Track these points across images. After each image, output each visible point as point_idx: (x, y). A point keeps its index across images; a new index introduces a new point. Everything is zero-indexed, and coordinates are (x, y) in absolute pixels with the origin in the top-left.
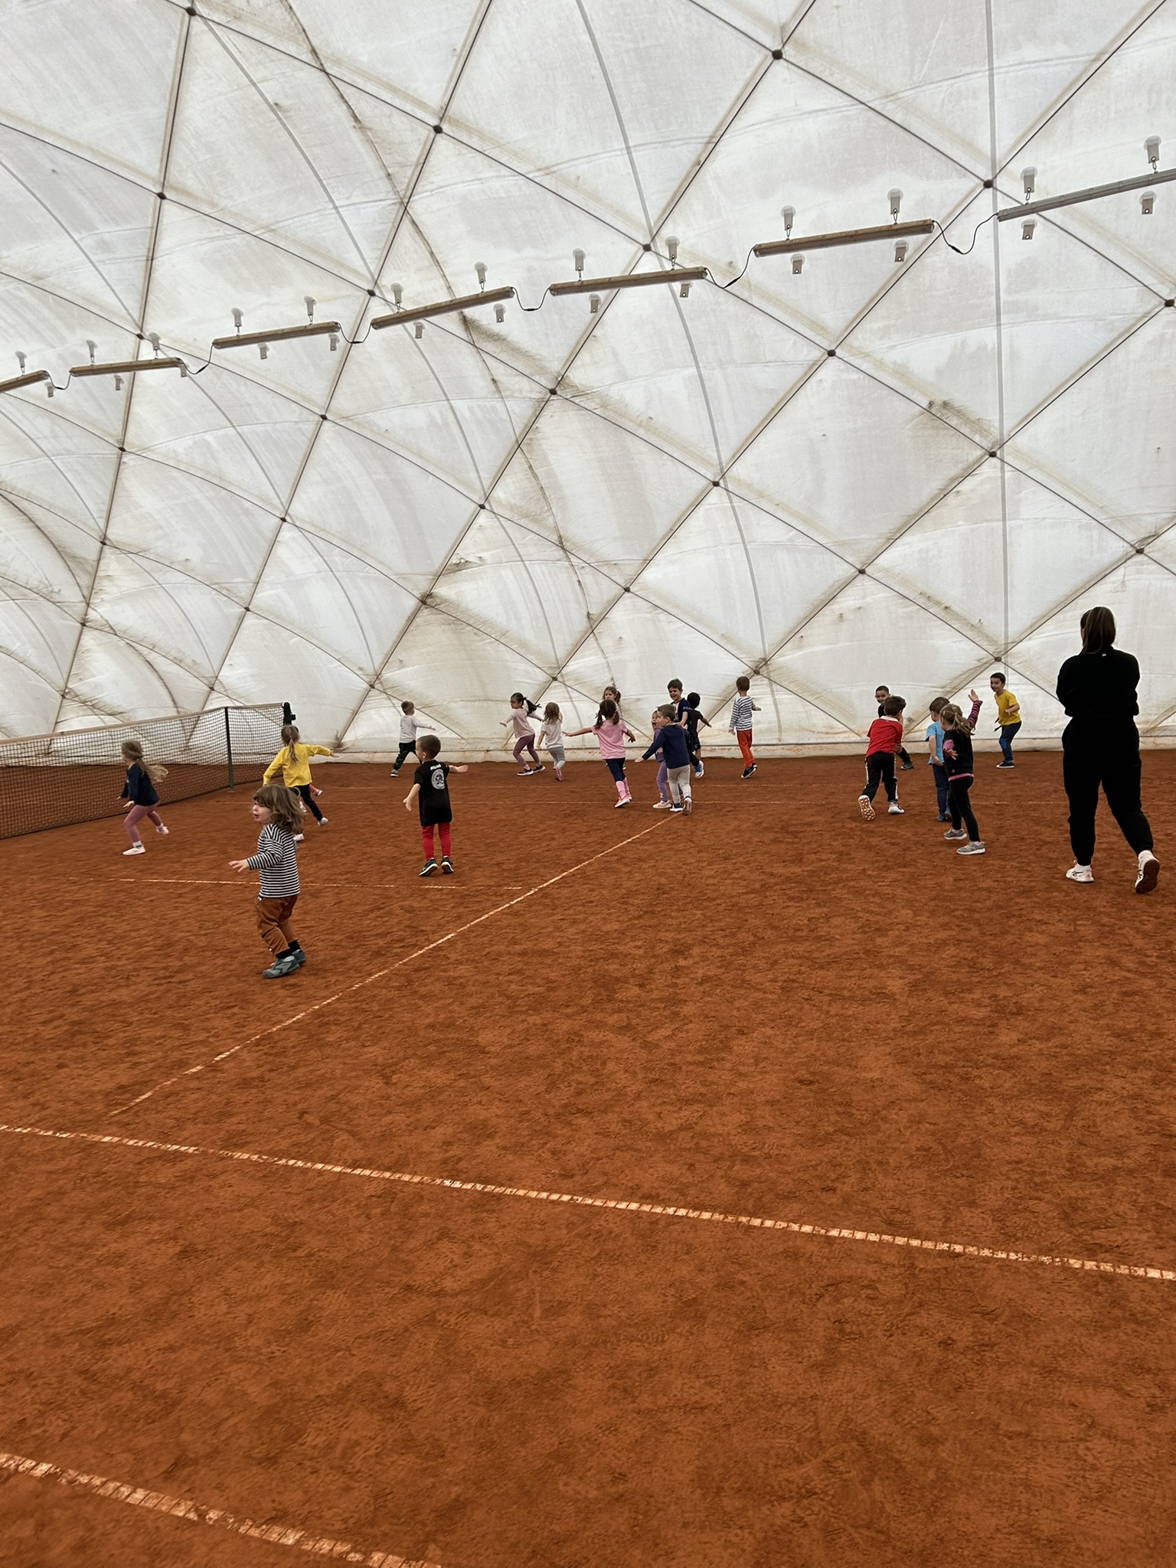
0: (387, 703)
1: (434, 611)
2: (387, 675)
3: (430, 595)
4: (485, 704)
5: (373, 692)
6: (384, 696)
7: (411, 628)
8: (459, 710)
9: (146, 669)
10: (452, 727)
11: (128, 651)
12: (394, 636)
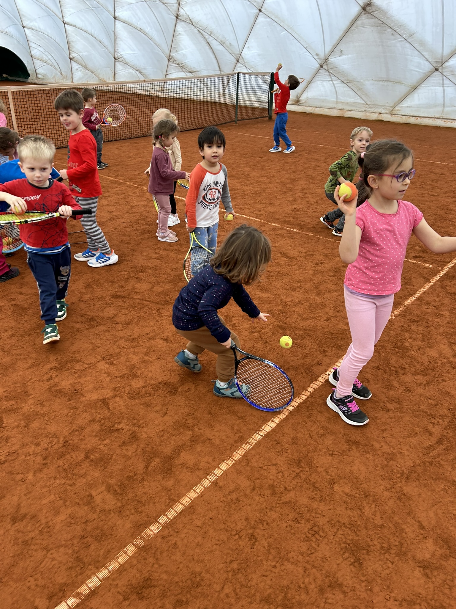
0: (328, 78)
1: (370, 16)
2: (332, 59)
3: (369, 4)
4: (386, 83)
5: (322, 70)
6: (327, 73)
7: (353, 28)
8: (369, 86)
9: (207, 47)
10: (362, 97)
11: (199, 35)
12: (340, 33)
